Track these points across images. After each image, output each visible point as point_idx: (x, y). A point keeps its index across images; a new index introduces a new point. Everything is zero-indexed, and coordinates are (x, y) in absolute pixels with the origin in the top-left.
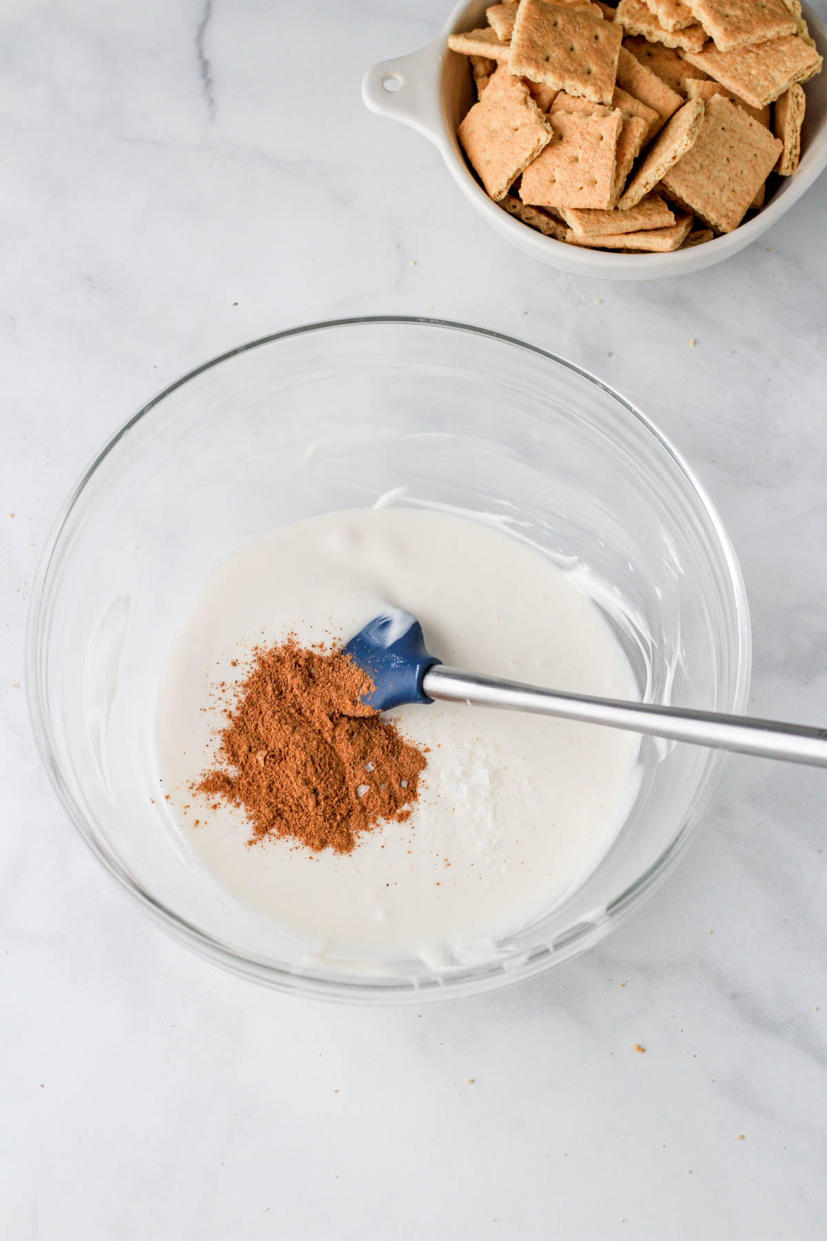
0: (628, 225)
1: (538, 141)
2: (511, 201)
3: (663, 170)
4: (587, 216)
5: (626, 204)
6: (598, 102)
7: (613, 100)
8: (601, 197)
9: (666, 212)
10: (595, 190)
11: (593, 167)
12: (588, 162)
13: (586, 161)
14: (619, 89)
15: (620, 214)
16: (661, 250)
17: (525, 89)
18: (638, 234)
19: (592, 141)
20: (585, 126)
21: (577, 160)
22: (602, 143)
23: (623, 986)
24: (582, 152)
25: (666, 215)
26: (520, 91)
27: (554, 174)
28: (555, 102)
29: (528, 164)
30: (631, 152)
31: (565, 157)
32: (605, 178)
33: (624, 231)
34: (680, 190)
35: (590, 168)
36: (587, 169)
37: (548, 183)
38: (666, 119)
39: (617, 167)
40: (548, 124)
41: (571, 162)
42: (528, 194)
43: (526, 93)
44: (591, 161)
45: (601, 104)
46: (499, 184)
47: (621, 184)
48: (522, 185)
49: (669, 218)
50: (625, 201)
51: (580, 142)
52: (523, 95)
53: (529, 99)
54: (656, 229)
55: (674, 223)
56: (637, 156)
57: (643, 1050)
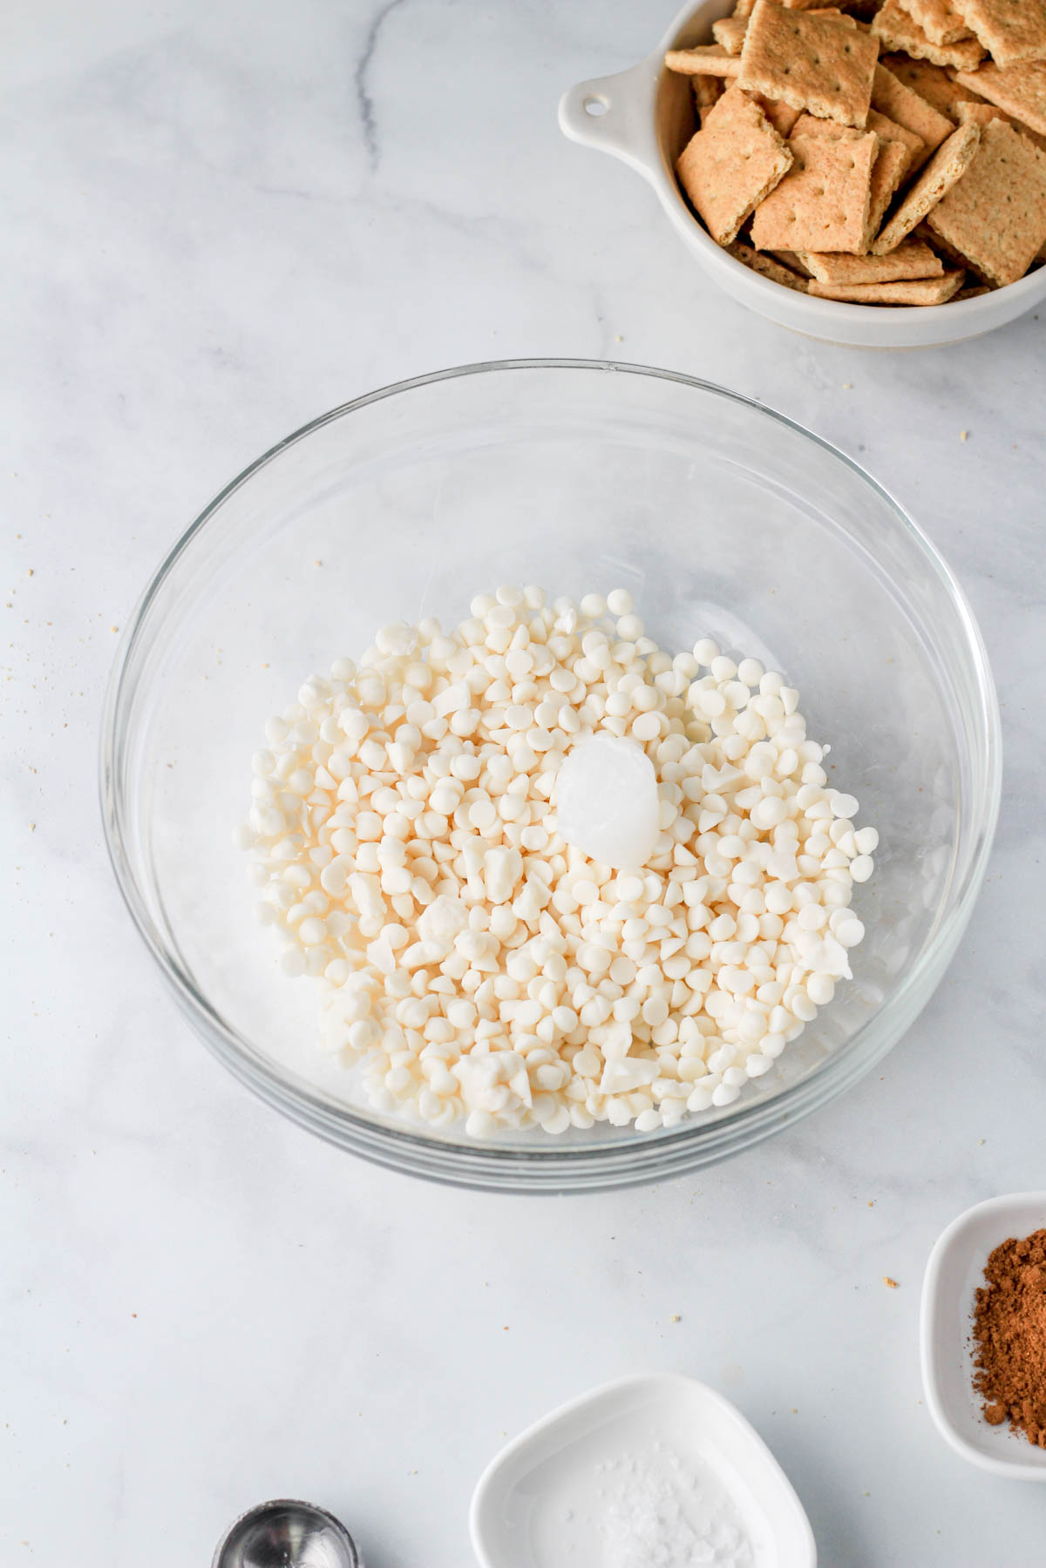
0: (884, 272)
1: (775, 168)
2: (741, 244)
3: (927, 203)
4: (834, 261)
5: (883, 247)
6: (849, 124)
7: (867, 123)
8: (852, 236)
9: (932, 259)
10: (844, 228)
11: (842, 199)
12: (836, 194)
13: (833, 192)
14: (873, 111)
15: (874, 259)
16: (925, 302)
17: (758, 109)
18: (899, 283)
19: (842, 169)
20: (832, 152)
21: (821, 192)
22: (853, 171)
23: (871, 1205)
24: (828, 182)
25: (932, 262)
26: (752, 111)
27: (793, 210)
28: (796, 126)
29: (762, 199)
30: (890, 182)
31: (808, 189)
32: (857, 212)
33: (880, 280)
34: (949, 232)
35: (838, 201)
36: (835, 202)
37: (787, 222)
38: (932, 149)
39: (872, 201)
40: (788, 149)
41: (815, 195)
42: (761, 237)
43: (761, 114)
44: (839, 193)
45: (853, 127)
46: (725, 223)
47: (876, 222)
48: (754, 225)
49: (935, 266)
50: (880, 242)
51: (826, 171)
52: (757, 117)
53: (764, 121)
54: (920, 280)
55: (942, 272)
56: (896, 189)
57: (895, 1284)
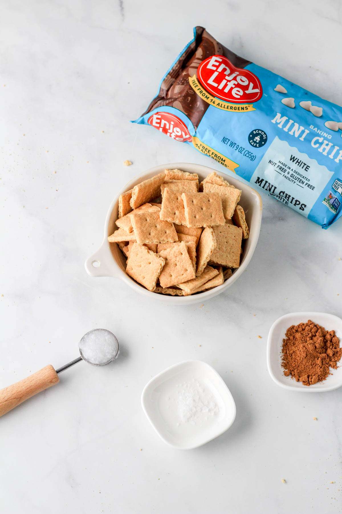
0: (203, 280)
1: (161, 265)
2: (159, 289)
3: (209, 257)
4: (188, 284)
5: (199, 274)
6: (174, 241)
7: (178, 239)
8: (191, 274)
10: (188, 273)
14: (178, 234)
15: (199, 278)
16: (218, 285)
17: (146, 247)
18: (208, 282)
19: (179, 257)
20: (174, 253)
22: (183, 255)
24: (177, 261)
25: (215, 271)
26: (144, 250)
27: (170, 274)
28: (158, 247)
29: (160, 274)
30: (194, 254)
31: (172, 266)
32: (190, 267)
33: (203, 284)
34: (216, 260)
35: (183, 266)
36: (182, 268)
37: (170, 277)
38: (199, 238)
39: (192, 262)
40: (161, 257)
41: (175, 266)
42: (164, 283)
43: (147, 249)
44: (182, 264)
45: (175, 242)
46: (151, 284)
48: (160, 282)
49: (215, 272)
51: (175, 259)
52: (147, 250)
53: (150, 251)
54: (213, 278)
55: (218, 273)
56: (196, 255)
